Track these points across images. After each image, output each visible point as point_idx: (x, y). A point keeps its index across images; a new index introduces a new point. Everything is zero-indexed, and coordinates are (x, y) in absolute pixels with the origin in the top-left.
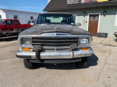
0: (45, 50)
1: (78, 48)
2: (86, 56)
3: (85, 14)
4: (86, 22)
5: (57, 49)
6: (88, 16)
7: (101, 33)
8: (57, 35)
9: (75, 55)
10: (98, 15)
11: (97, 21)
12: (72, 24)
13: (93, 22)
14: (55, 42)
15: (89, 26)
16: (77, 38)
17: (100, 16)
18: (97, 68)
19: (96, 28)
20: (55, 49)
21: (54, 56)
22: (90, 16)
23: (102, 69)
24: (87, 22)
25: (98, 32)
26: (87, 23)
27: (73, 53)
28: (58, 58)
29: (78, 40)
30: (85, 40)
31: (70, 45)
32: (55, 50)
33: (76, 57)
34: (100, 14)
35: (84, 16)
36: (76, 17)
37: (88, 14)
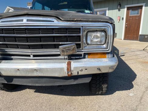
0: (12, 57)
1: (82, 53)
2: (100, 72)
3: (120, 6)
4: (121, 19)
5: (34, 56)
6: (126, 9)
7: (144, 35)
8: (28, 20)
9: (72, 69)
10: (141, 7)
11: (140, 17)
12: (86, 12)
13: (132, 19)
14: (27, 39)
15: (126, 25)
16: (78, 30)
17: (144, 8)
18: (131, 95)
19: (138, 27)
20: (29, 56)
21: (26, 71)
22: (128, 9)
23: (141, 98)
24: (123, 18)
25: (140, 33)
26: (123, 20)
27: (69, 64)
28: (35, 74)
29: (81, 34)
30: (99, 34)
31: (60, 47)
32: (32, 57)
33: (76, 74)
34: (144, 4)
35: (119, 9)
36: (107, 11)
37: (125, 6)
